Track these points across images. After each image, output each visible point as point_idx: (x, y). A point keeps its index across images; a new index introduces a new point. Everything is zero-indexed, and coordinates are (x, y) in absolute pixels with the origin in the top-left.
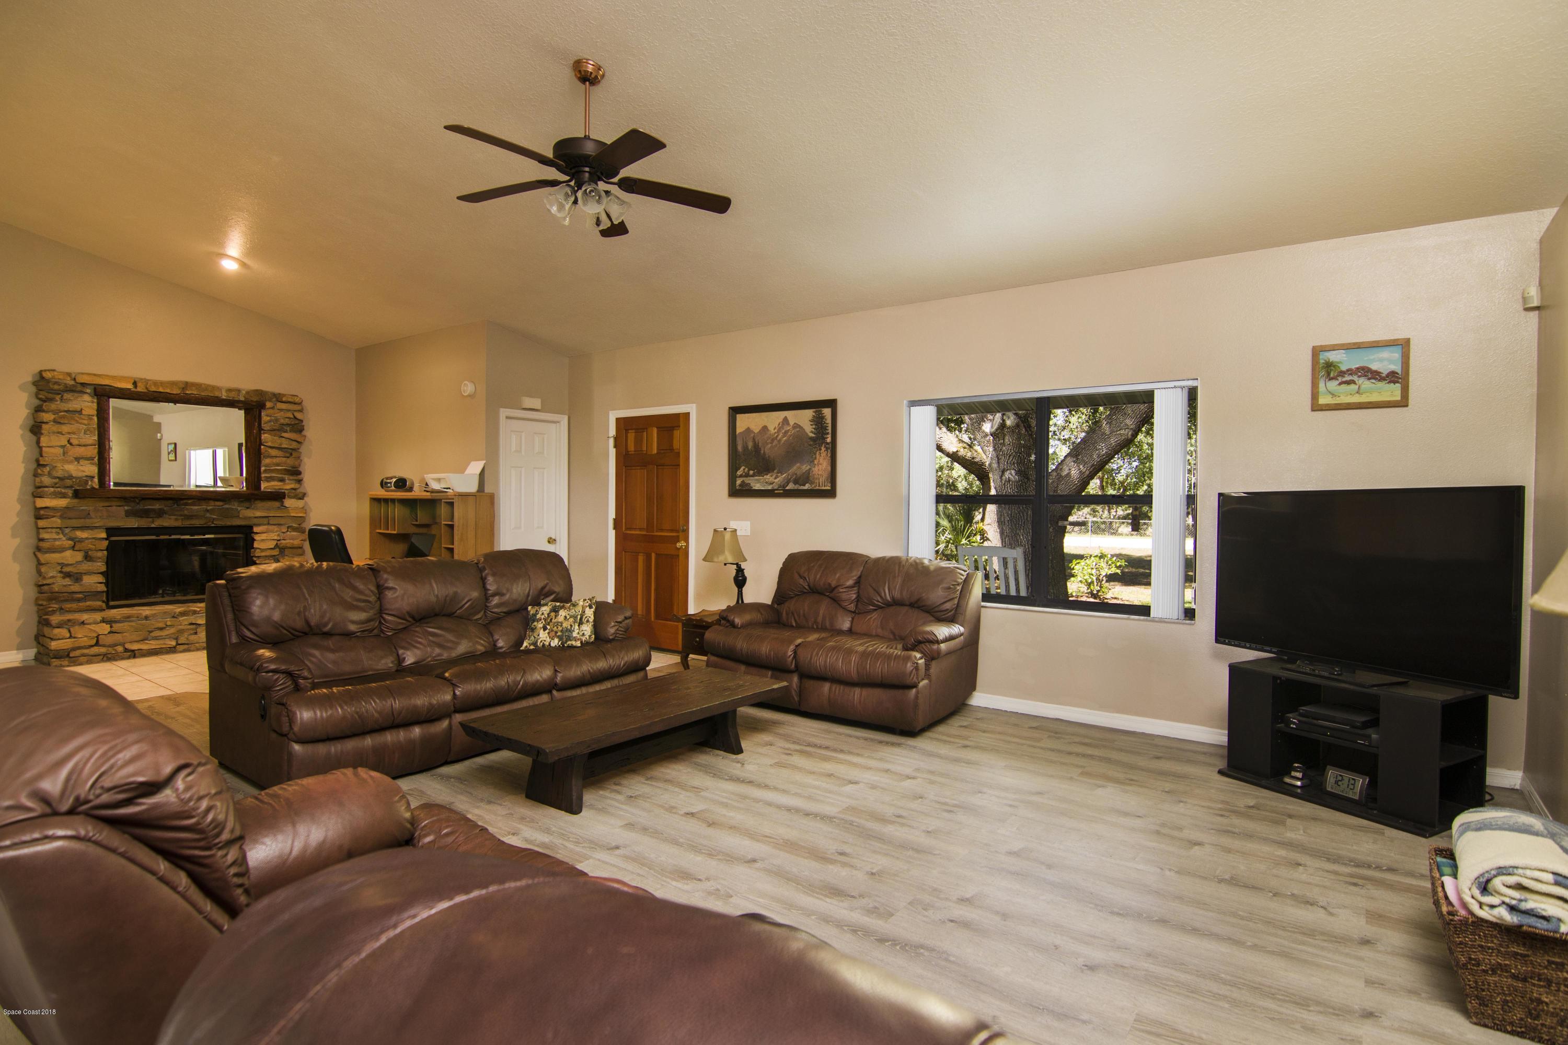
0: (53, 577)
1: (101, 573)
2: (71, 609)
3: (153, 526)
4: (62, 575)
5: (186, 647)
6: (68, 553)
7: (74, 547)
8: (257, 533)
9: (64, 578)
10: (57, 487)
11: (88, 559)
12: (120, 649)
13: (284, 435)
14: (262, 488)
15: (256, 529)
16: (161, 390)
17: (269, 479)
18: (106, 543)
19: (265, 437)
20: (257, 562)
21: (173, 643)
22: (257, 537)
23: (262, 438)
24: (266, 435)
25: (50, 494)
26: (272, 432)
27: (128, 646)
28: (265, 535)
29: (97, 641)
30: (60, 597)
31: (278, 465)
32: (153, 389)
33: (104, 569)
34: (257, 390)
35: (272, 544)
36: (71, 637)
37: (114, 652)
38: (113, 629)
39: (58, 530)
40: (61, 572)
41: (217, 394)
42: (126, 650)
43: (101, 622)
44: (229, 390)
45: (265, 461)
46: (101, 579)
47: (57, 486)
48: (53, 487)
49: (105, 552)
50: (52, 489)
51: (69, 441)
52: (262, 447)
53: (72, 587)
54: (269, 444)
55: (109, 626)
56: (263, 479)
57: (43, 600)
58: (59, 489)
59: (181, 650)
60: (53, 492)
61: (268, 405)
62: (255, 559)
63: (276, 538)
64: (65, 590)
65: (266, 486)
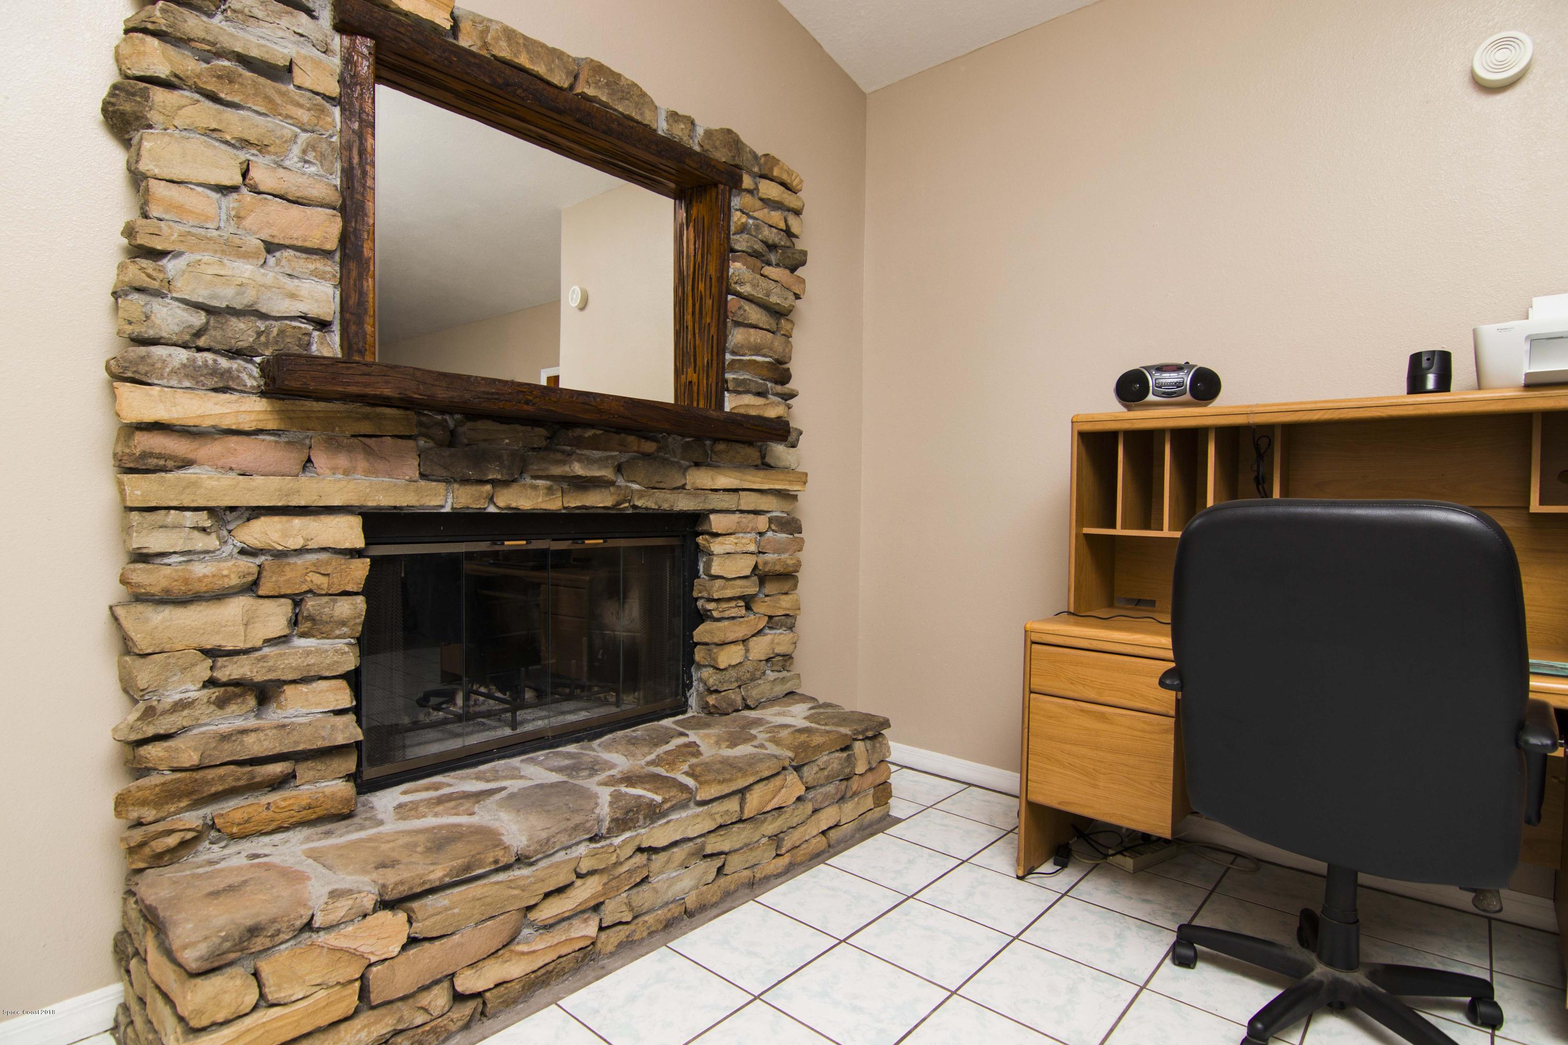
0: (181, 706)
1: (344, 676)
2: (249, 828)
3: (492, 509)
4: (215, 693)
5: (623, 931)
6: (236, 607)
7: (255, 583)
8: (716, 535)
9: (221, 703)
10: (199, 349)
11: (304, 626)
12: (439, 999)
13: (768, 270)
14: (727, 409)
15: (717, 522)
16: (523, 60)
17: (742, 389)
18: (360, 569)
19: (737, 268)
20: (715, 614)
21: (591, 929)
22: (717, 547)
23: (731, 271)
24: (738, 265)
25: (174, 372)
26: (749, 259)
27: (467, 983)
28: (732, 539)
29: (364, 994)
30: (209, 783)
31: (757, 350)
32: (503, 51)
33: (350, 662)
34: (729, 131)
35: (744, 566)
36: (263, 1002)
37: (419, 1020)
38: (419, 929)
39: (203, 519)
40: (211, 683)
41: (647, 118)
42: (459, 998)
43: (375, 911)
44: (674, 116)
45: (737, 336)
46: (343, 697)
47: (201, 342)
48: (185, 346)
49: (360, 601)
50: (181, 355)
51: (245, 174)
52: (730, 297)
53: (250, 739)
54: (745, 289)
55: (402, 916)
56: (731, 386)
57: (144, 803)
58: (209, 356)
59: (610, 948)
60: (184, 366)
61: (747, 182)
62: (711, 606)
63: (753, 548)
64: (229, 752)
65: (734, 405)
